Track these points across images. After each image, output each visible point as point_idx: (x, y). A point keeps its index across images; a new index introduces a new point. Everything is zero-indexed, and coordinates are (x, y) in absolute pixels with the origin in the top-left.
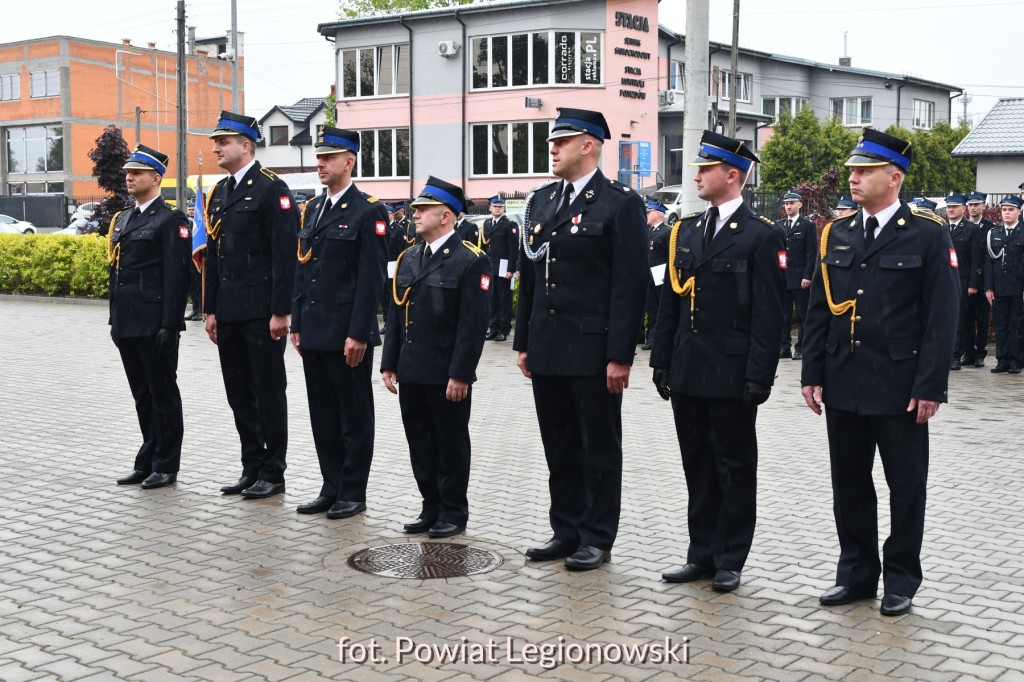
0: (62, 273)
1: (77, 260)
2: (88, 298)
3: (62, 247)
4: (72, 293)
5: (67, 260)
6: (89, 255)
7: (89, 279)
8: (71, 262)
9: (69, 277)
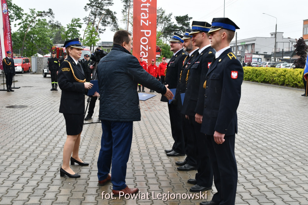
0: (283, 79)
1: (287, 76)
2: (288, 87)
3: (284, 72)
4: (285, 85)
5: (284, 76)
6: (289, 74)
7: (289, 81)
8: (285, 76)
9: (284, 80)
